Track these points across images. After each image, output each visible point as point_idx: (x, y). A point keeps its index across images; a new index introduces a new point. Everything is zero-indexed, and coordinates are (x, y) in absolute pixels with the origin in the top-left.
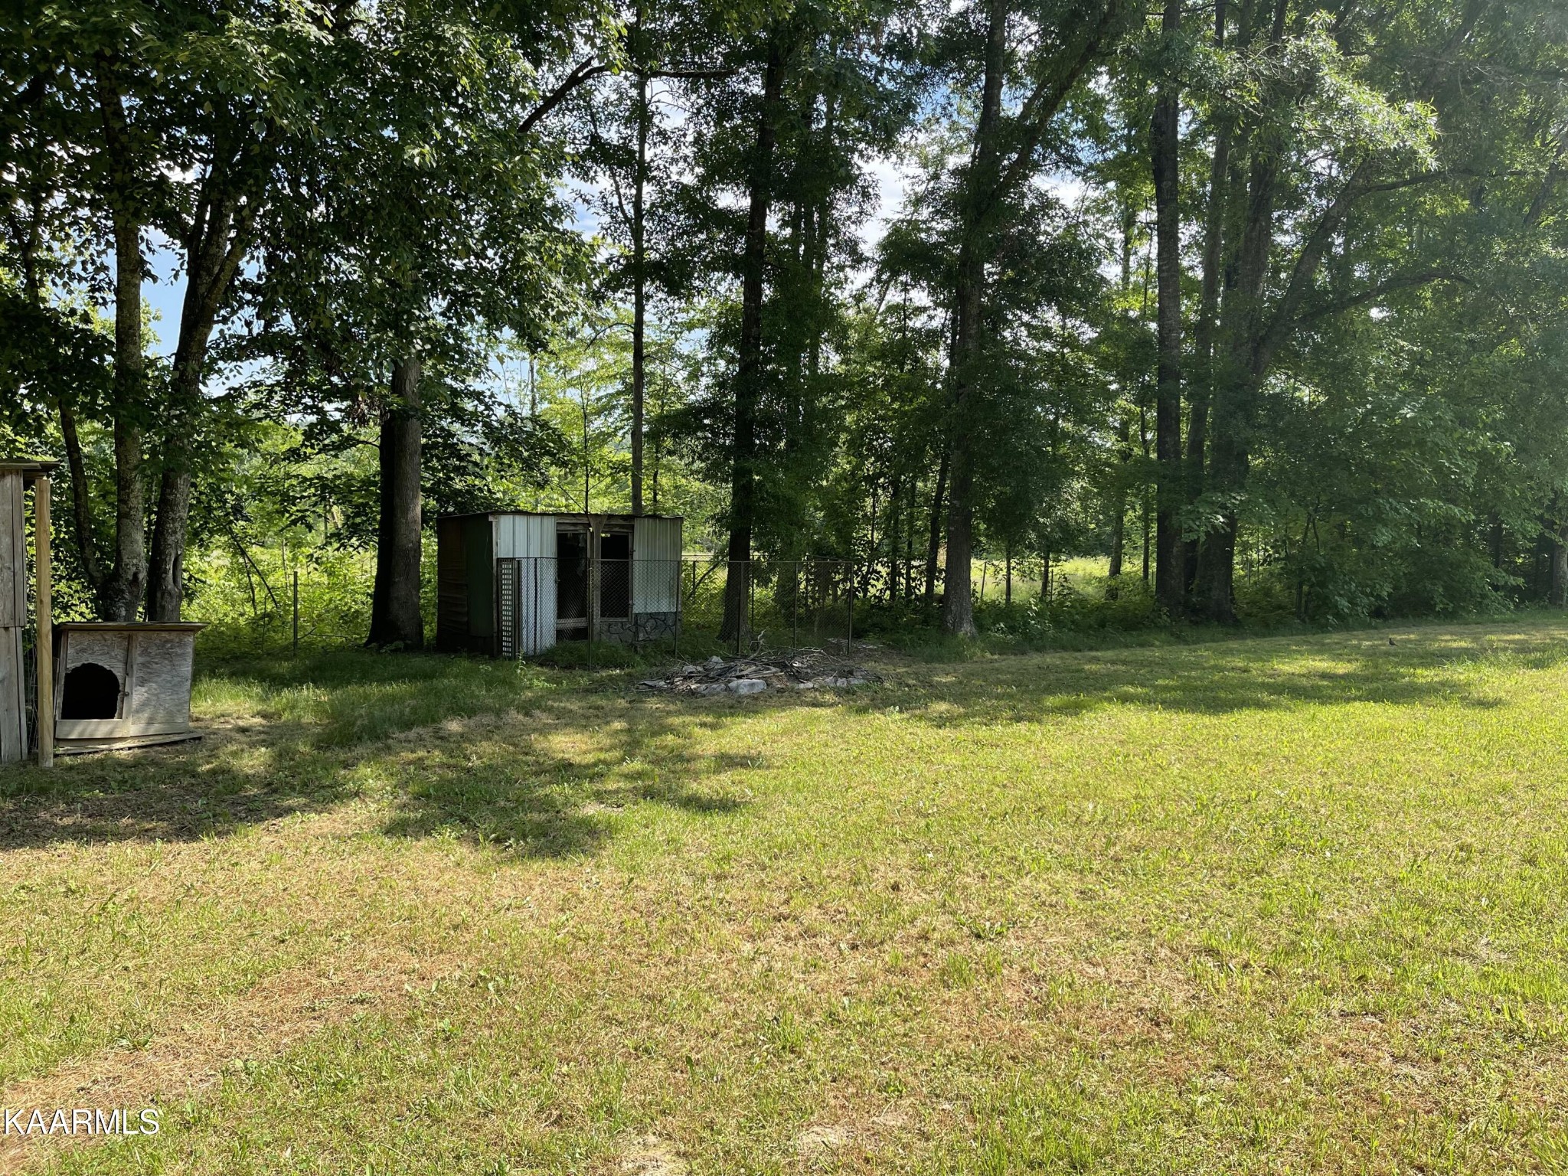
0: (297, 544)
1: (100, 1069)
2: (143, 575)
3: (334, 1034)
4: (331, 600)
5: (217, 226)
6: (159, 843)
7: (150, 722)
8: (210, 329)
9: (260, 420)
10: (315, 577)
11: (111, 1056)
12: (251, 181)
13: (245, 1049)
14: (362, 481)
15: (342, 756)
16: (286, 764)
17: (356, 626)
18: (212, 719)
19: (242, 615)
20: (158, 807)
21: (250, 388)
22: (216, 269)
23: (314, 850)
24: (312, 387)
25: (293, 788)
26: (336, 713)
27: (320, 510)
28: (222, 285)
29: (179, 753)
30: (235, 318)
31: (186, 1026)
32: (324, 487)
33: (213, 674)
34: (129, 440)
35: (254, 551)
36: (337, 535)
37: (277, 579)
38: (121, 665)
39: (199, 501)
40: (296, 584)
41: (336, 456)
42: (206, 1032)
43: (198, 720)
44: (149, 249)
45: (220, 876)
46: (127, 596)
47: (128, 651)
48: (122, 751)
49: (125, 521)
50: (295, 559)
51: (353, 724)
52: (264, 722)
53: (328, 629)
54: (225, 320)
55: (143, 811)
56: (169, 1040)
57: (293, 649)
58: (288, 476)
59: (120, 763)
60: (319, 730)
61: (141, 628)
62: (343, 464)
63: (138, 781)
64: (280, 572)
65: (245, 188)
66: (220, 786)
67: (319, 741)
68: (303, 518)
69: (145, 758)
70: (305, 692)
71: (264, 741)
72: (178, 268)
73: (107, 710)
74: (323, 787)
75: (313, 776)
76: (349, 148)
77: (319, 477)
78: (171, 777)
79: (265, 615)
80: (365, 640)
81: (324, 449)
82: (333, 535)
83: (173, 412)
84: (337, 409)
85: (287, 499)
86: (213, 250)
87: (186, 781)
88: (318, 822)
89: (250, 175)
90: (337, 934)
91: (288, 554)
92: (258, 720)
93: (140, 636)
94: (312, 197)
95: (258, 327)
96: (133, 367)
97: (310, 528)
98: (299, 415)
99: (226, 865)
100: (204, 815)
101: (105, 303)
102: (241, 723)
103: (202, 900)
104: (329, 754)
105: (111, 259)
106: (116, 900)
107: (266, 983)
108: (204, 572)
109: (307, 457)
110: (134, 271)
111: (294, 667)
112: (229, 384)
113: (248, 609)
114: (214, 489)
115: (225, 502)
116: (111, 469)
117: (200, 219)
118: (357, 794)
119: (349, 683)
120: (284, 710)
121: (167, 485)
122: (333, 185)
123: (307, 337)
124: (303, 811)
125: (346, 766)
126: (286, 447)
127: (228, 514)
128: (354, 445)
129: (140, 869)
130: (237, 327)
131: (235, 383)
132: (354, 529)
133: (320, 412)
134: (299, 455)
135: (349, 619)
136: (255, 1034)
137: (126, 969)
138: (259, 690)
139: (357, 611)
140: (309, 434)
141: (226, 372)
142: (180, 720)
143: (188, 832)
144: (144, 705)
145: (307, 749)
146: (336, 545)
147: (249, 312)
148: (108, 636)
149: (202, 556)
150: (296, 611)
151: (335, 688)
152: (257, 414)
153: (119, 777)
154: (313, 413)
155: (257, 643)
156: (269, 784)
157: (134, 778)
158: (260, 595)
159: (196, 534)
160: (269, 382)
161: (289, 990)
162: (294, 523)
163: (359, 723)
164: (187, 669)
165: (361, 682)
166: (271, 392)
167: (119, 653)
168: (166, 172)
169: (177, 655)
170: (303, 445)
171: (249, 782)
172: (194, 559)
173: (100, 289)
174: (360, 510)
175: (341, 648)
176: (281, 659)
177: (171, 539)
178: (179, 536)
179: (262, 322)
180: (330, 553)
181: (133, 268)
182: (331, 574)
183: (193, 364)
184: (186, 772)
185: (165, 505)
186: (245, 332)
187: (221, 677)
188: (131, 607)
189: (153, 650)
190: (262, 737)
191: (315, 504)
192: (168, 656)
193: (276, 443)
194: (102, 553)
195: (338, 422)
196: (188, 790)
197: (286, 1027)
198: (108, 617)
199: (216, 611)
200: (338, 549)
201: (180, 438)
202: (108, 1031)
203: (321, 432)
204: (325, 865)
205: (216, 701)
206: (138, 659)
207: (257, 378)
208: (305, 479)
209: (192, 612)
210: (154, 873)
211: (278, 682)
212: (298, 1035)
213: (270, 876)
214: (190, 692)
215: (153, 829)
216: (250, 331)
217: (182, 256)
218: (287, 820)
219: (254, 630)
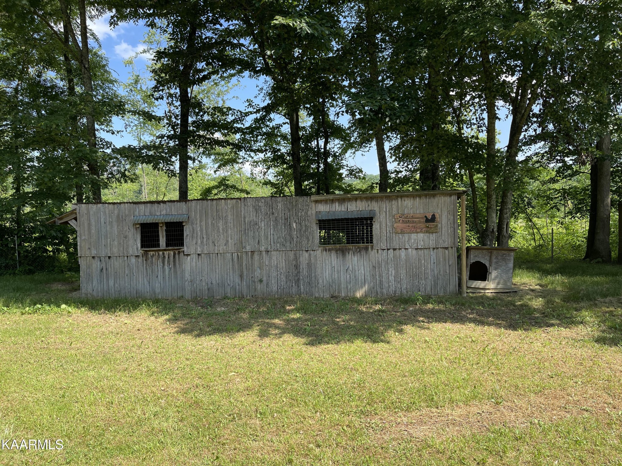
0: (553, 217)
1: (486, 408)
2: (495, 229)
3: (575, 421)
4: (567, 240)
5: (524, 95)
6: (503, 329)
7: (498, 284)
8: (520, 134)
9: (538, 167)
10: (560, 230)
11: (488, 404)
12: (538, 74)
13: (538, 416)
14: (582, 189)
15: (575, 306)
16: (550, 306)
17: (579, 251)
18: (520, 285)
19: (530, 245)
20: (502, 316)
21: (534, 155)
22: (523, 111)
23: (564, 343)
24: (560, 152)
25: (554, 316)
26: (571, 288)
27: (562, 202)
28: (525, 117)
29: (508, 296)
30: (530, 129)
31: (515, 401)
32: (565, 193)
33: (520, 268)
34: (491, 180)
35: (535, 219)
36: (570, 213)
37: (544, 231)
38: (488, 262)
39: (515, 201)
40: (552, 233)
41: (570, 179)
42: (523, 405)
43: (515, 285)
44: (498, 109)
45: (526, 346)
46: (490, 237)
47: (490, 257)
48: (489, 293)
49: (489, 210)
50: (551, 223)
51: (579, 293)
52: (540, 288)
53: (566, 252)
54: (526, 130)
55: (497, 317)
56: (509, 404)
57: (551, 259)
58: (550, 189)
59: (488, 298)
60: (564, 293)
61: (496, 249)
62: (573, 183)
63: (494, 305)
64: (546, 228)
65: (535, 77)
66: (524, 311)
67: (564, 298)
68: (555, 206)
69: (497, 297)
70: (557, 278)
71: (541, 296)
72: (508, 114)
73: (483, 278)
74: (567, 318)
75: (562, 312)
76: (578, 50)
77: (563, 189)
78: (506, 305)
79: (540, 245)
80: (583, 257)
81: (565, 177)
82: (568, 213)
83: (507, 168)
84: (571, 160)
85: (549, 198)
86: (522, 104)
87: (512, 307)
88: (564, 332)
89: (537, 71)
90: (575, 380)
91: (549, 221)
92: (538, 287)
93: (495, 252)
94: (562, 74)
95: (539, 131)
96: (493, 153)
97: (559, 210)
98: (554, 164)
99: (528, 342)
100: (519, 321)
101: (482, 131)
102: (531, 287)
103: (519, 354)
104: (568, 304)
105: (485, 115)
106: (489, 347)
107: (546, 392)
108: (516, 228)
109: (558, 181)
110: (493, 118)
111: (552, 267)
112: (526, 155)
113: (532, 242)
114: (520, 196)
115: (525, 200)
116: (484, 191)
117: (517, 93)
118: (582, 323)
119: (576, 275)
120: (549, 284)
121: (504, 196)
122: (571, 67)
123: (559, 132)
124: (558, 326)
125: (576, 310)
126: (548, 177)
127: (525, 205)
128: (579, 174)
129: (497, 338)
130: (531, 132)
131: (528, 154)
132: (578, 210)
133: (564, 162)
134: (554, 180)
135: (576, 248)
136: (542, 411)
137: (493, 373)
138: (538, 275)
139: (579, 245)
140: (558, 172)
141: (525, 150)
142: (509, 284)
143: (513, 326)
144: (496, 277)
145: (559, 301)
146: (570, 217)
147: (535, 126)
148: (484, 251)
149: (515, 223)
150: (552, 244)
151: (570, 277)
152: (537, 165)
153: (488, 303)
154: (560, 163)
155: (536, 256)
156: (544, 313)
157: (493, 304)
158: (537, 237)
159: (513, 214)
160: (542, 152)
161: (555, 398)
162: (552, 208)
163: (582, 292)
164: (511, 265)
165: (582, 275)
166: (543, 156)
167: (488, 258)
168: (505, 79)
169: (508, 259)
170: (556, 176)
171: (535, 311)
172: (512, 223)
173: (481, 127)
174: (581, 202)
175: (573, 260)
176: (547, 263)
177: (505, 216)
178: (508, 215)
179: (541, 129)
180: (567, 220)
181: (493, 117)
182: (567, 229)
183: (514, 149)
184: (511, 304)
185: (503, 203)
186: (534, 133)
187: (523, 269)
188: (491, 241)
189: (500, 258)
190: (540, 294)
191: (561, 200)
192: (504, 259)
193: (545, 176)
194: (481, 221)
195: (571, 165)
196: (513, 311)
197: (555, 412)
198: (484, 245)
199: (520, 243)
200: (571, 219)
201: (509, 178)
202: (487, 395)
203: (564, 170)
204: (569, 350)
205: (521, 278)
206: (494, 261)
207: (537, 151)
208: (557, 190)
209: (512, 244)
210: (501, 340)
211: (546, 272)
212: (560, 417)
213: (546, 350)
214: (512, 273)
215: (500, 324)
216: (536, 133)
217: (509, 109)
218: (551, 329)
219: (535, 251)
